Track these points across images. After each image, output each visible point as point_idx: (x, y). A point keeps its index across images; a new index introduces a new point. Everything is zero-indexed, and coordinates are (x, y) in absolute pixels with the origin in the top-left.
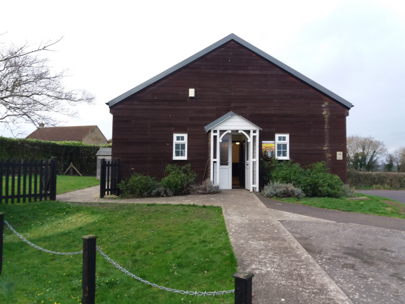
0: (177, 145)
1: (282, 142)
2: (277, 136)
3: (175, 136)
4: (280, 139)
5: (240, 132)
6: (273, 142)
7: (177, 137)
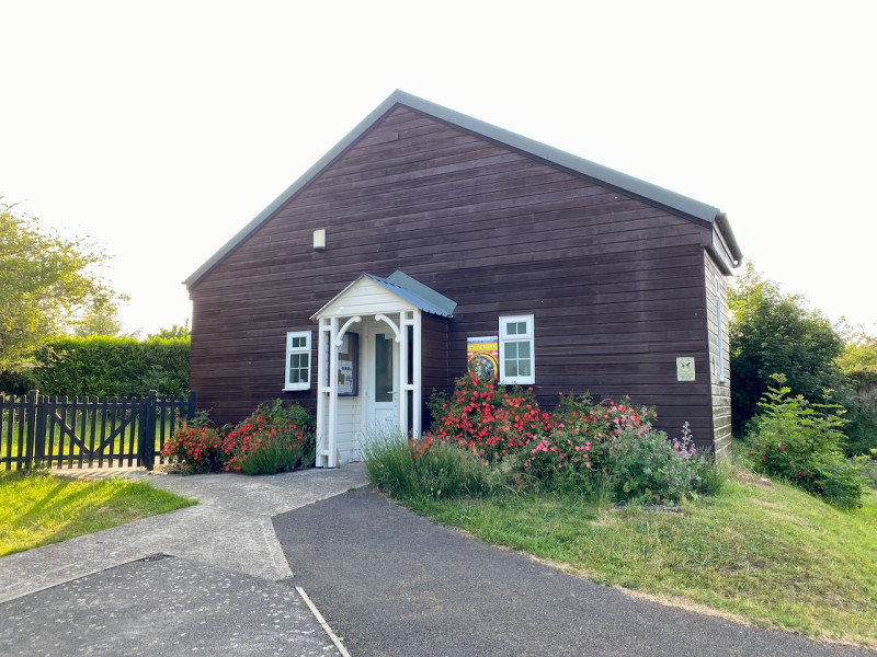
0: (295, 358)
1: (517, 338)
2: (504, 321)
3: (290, 336)
4: (511, 328)
5: (377, 318)
6: (495, 338)
7: (294, 339)
